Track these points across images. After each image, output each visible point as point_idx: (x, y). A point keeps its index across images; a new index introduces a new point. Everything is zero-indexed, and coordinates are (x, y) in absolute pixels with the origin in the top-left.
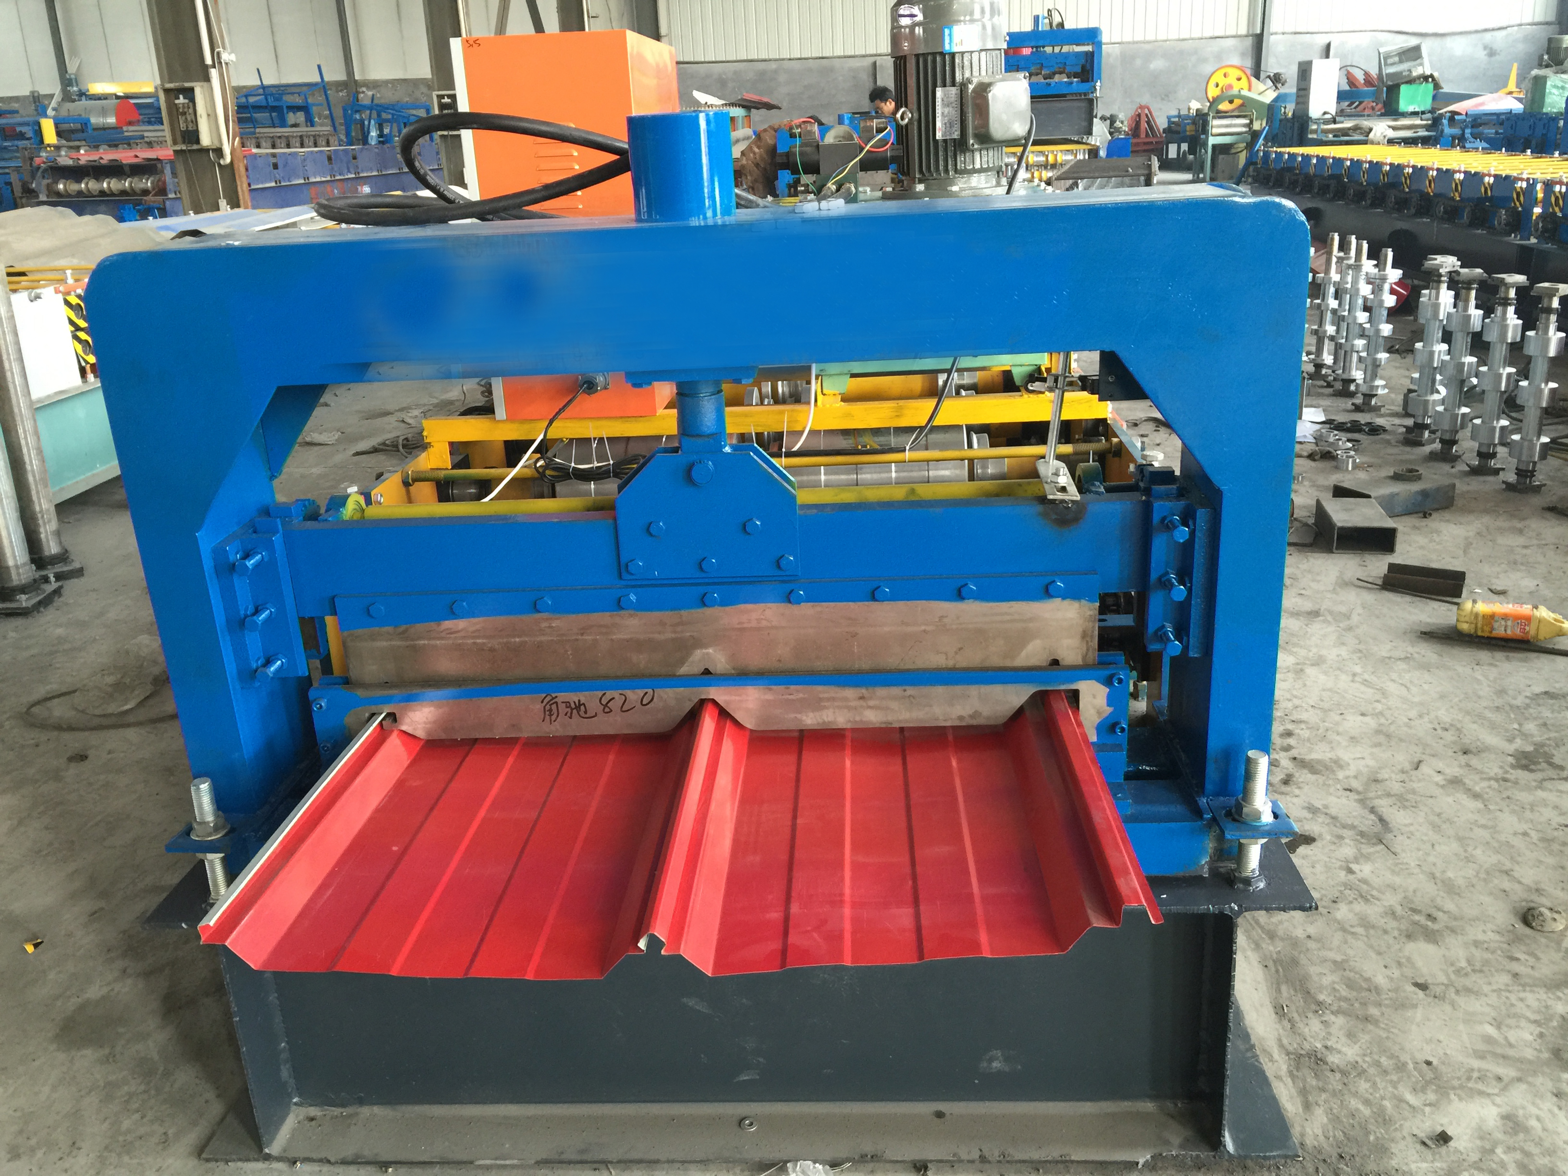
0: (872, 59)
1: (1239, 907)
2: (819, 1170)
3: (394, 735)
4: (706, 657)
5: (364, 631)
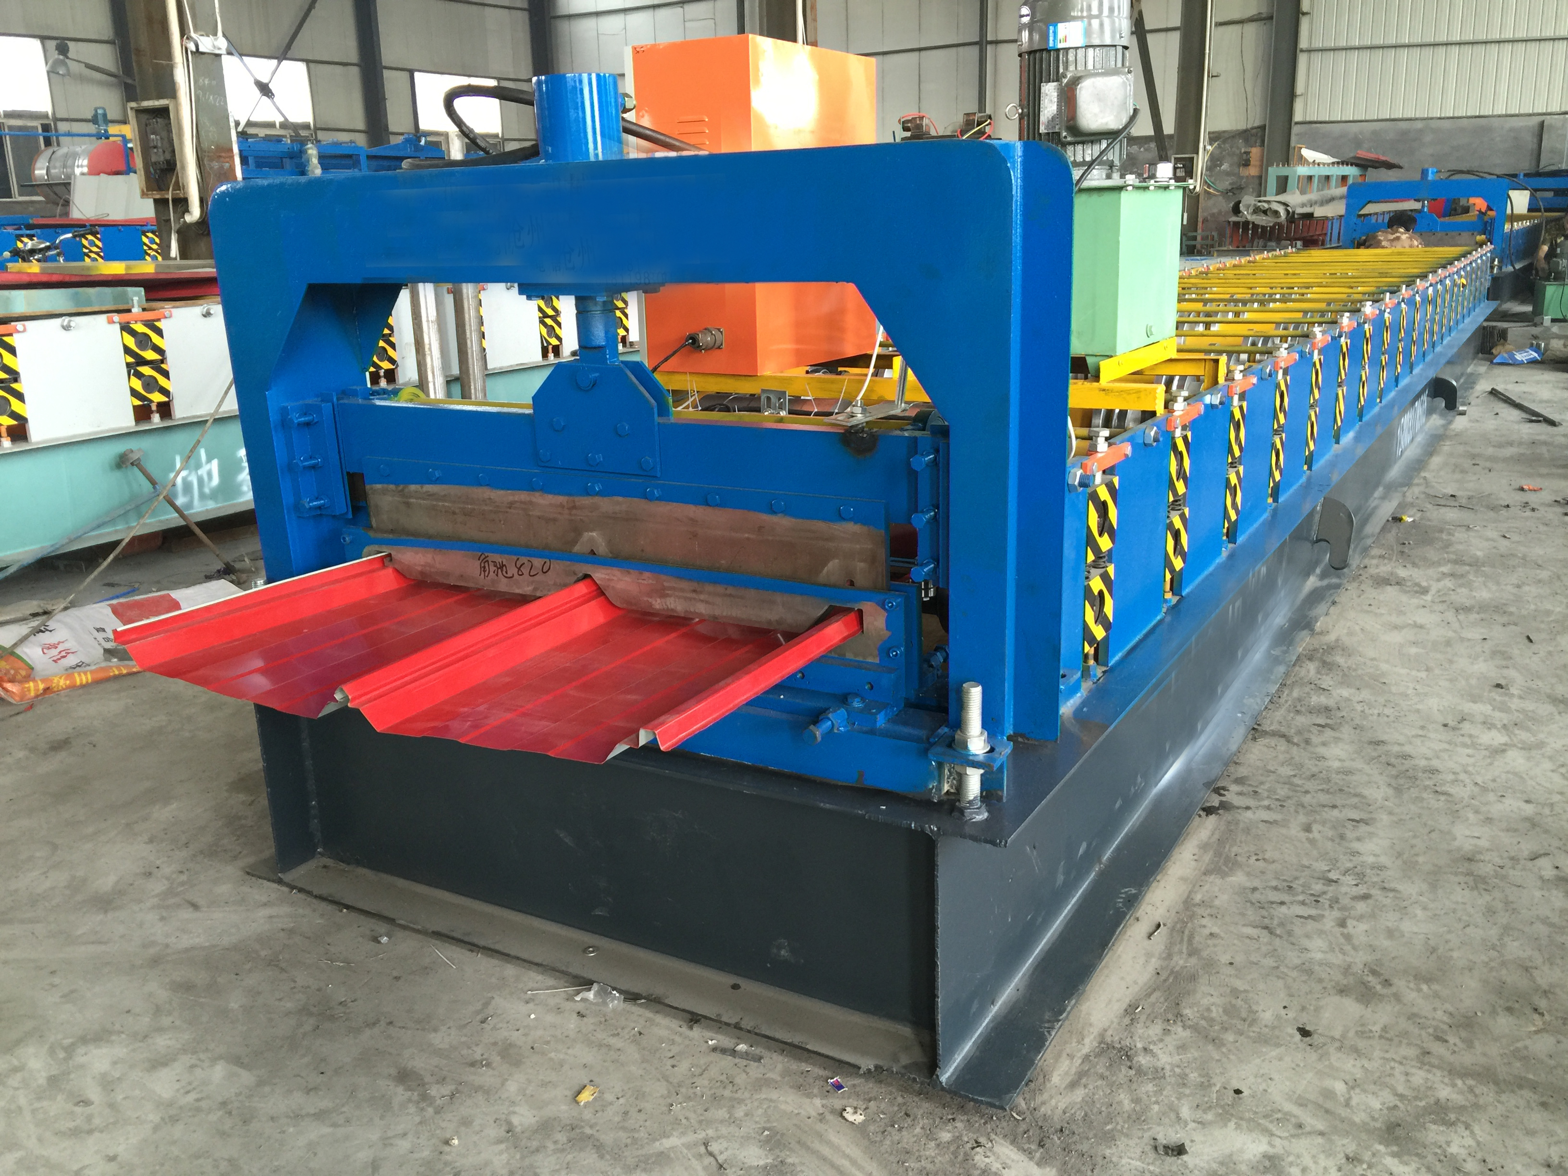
0: (1542, 118)
1: (939, 829)
2: (615, 997)
3: (389, 571)
4: (592, 539)
5: (379, 486)
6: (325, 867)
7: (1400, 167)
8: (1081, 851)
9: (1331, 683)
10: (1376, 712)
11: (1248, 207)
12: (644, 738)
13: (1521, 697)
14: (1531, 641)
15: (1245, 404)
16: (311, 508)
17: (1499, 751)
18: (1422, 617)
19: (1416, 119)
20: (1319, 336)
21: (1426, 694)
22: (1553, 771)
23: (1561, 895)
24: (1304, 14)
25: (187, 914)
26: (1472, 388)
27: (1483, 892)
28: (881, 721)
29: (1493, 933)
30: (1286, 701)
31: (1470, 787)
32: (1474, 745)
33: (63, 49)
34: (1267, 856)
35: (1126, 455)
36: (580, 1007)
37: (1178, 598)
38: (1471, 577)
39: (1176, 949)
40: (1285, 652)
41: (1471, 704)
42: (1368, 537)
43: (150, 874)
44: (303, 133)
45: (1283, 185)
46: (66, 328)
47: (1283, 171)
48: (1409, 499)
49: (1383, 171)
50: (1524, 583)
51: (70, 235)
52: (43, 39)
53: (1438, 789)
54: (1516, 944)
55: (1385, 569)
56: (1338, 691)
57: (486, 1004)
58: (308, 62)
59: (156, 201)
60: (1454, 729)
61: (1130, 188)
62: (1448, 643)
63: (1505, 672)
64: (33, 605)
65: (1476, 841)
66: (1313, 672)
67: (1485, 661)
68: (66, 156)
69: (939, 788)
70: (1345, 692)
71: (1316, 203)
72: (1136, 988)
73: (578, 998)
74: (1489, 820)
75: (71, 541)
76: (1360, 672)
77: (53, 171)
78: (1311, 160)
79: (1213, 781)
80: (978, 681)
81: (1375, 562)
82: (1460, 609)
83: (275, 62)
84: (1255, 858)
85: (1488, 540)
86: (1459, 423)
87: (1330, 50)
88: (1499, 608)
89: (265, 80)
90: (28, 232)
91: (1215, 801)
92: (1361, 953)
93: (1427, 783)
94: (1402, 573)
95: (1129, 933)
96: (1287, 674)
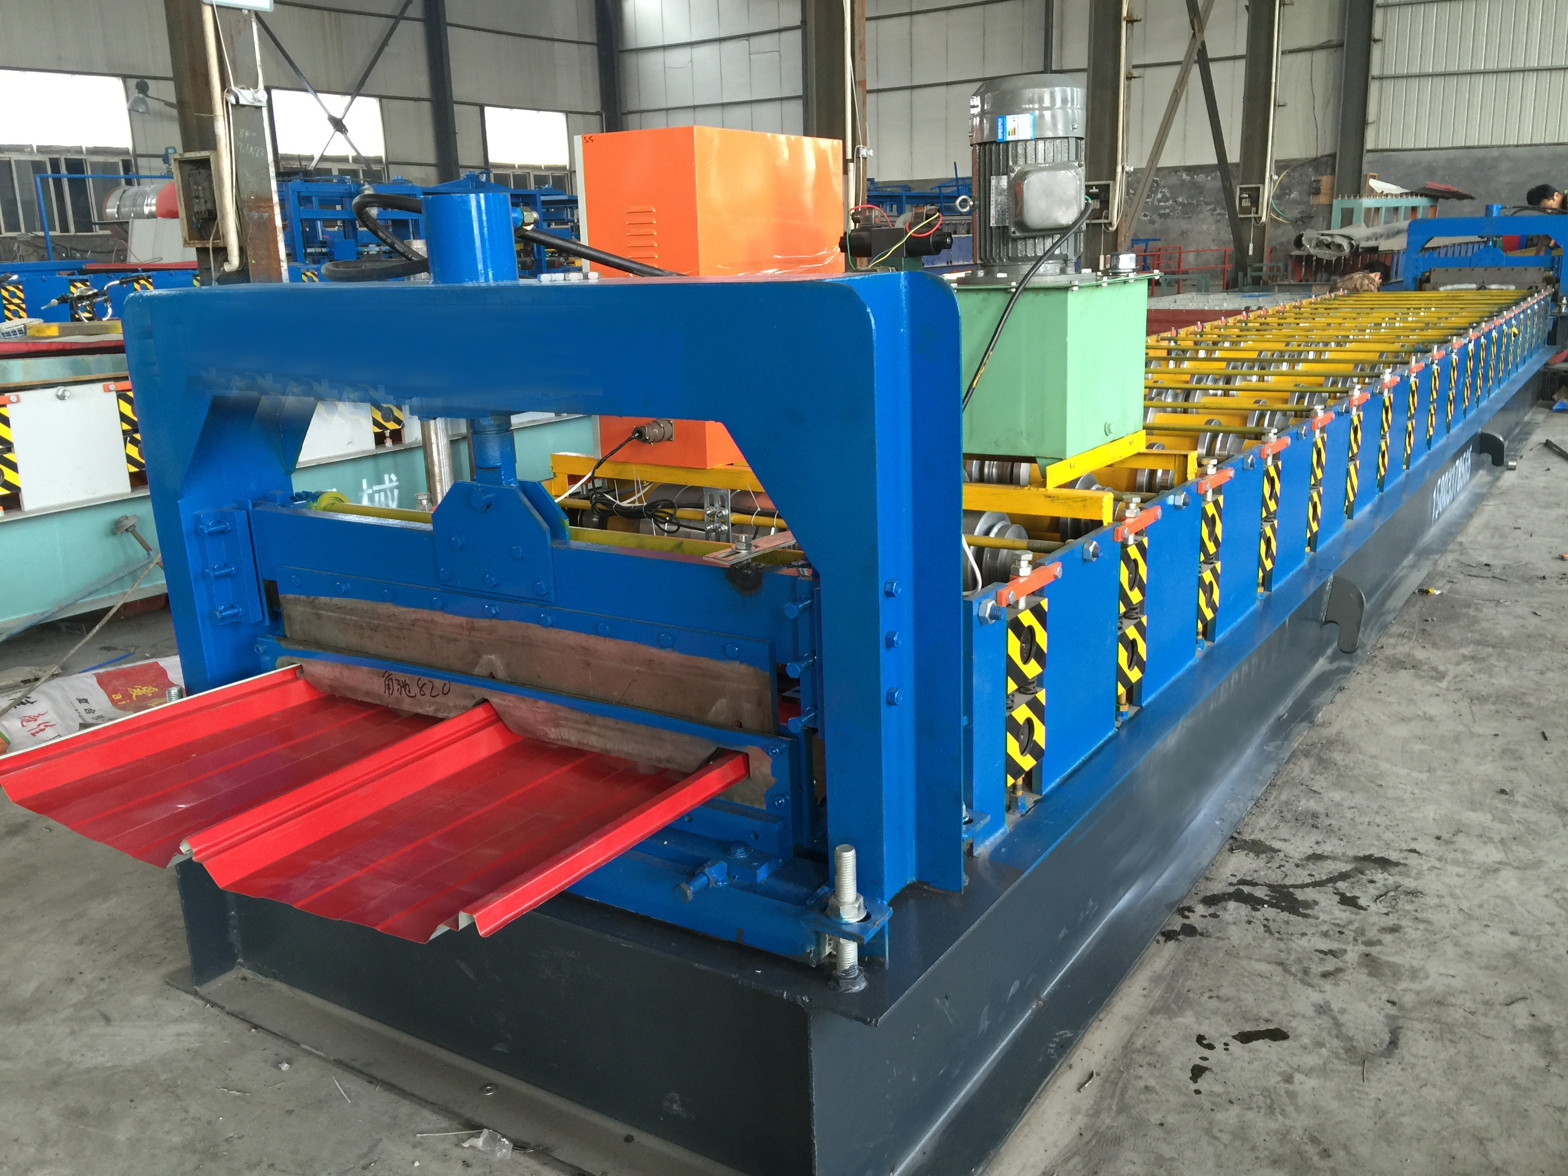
1: (810, 1000)
2: (503, 1146)
3: (301, 683)
4: (490, 662)
5: (292, 596)
6: (244, 979)
7: (1472, 198)
8: (1012, 991)
9: (1324, 784)
10: (1367, 820)
11: (1310, 241)
12: (464, 920)
13: (1525, 806)
14: (1545, 738)
15: (1221, 499)
16: (223, 618)
17: (1492, 870)
18: (1434, 708)
19: (1492, 147)
20: (1321, 414)
21: (1424, 800)
22: (1546, 896)
23: (1533, 1049)
24: (1376, 41)
25: (96, 1028)
26: (1527, 439)
27: (1448, 1043)
28: (762, 874)
29: (1452, 1094)
30: (1273, 806)
31: (1454, 913)
32: (1466, 863)
33: (143, 88)
34: (1223, 992)
35: (1055, 577)
36: (467, 1155)
37: (1135, 709)
38: (1493, 661)
39: (1106, 1104)
40: (1279, 748)
41: (1471, 813)
42: (1389, 612)
43: (72, 980)
44: (375, 167)
45: (1348, 218)
46: (62, 398)
47: (1348, 202)
48: (1441, 567)
49: (1454, 202)
50: (1548, 669)
51: (117, 282)
52: (125, 77)
53: (1419, 915)
54: (1474, 1109)
55: (1401, 649)
56: (1331, 794)
57: (372, 1149)
58: (381, 97)
59: (198, 249)
60: (1448, 842)
61: (1075, 288)
62: (1457, 739)
63: (1513, 774)
64: (25, 672)
65: (1451, 979)
66: (1307, 770)
67: (1494, 760)
68: (136, 195)
69: (818, 952)
70: (1337, 795)
71: (1381, 236)
72: (1055, 1152)
73: (466, 1145)
74: (1468, 955)
75: (61, 609)
76: (1356, 772)
77: (123, 210)
78: (1379, 191)
79: (1177, 902)
80: (853, 843)
81: (1392, 641)
82: (1477, 699)
83: (348, 98)
84: (1207, 995)
85: (1517, 617)
86: (1508, 478)
87: (1403, 77)
88: (1517, 698)
89: (338, 116)
90: (81, 277)
91: (1177, 923)
92: (1303, 1115)
93: (1408, 907)
94: (1420, 654)
95: (1059, 1083)
96: (1276, 774)
